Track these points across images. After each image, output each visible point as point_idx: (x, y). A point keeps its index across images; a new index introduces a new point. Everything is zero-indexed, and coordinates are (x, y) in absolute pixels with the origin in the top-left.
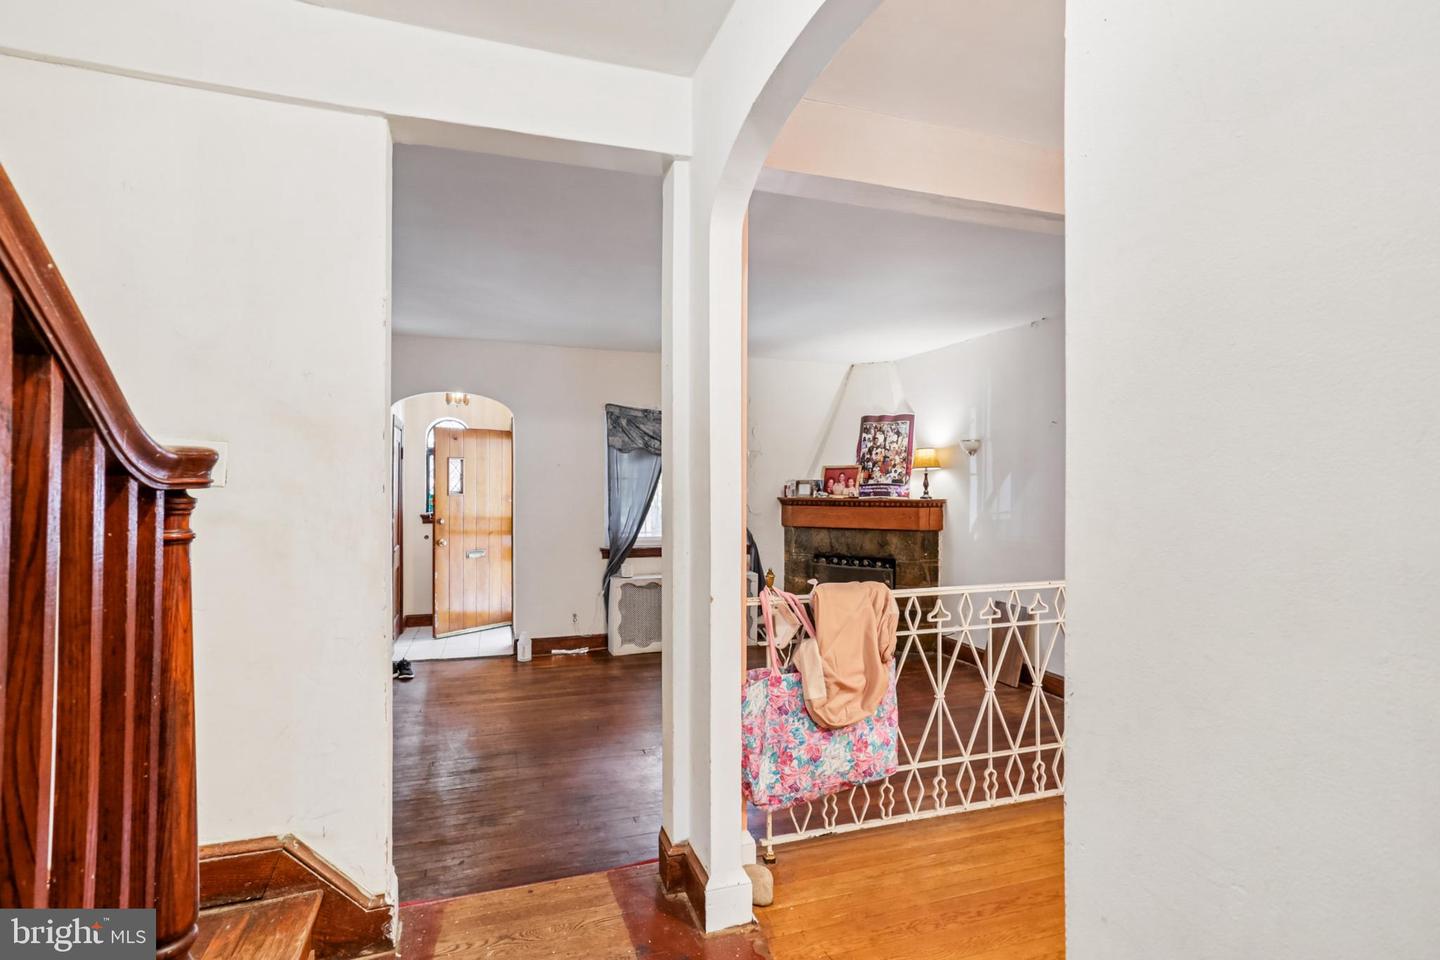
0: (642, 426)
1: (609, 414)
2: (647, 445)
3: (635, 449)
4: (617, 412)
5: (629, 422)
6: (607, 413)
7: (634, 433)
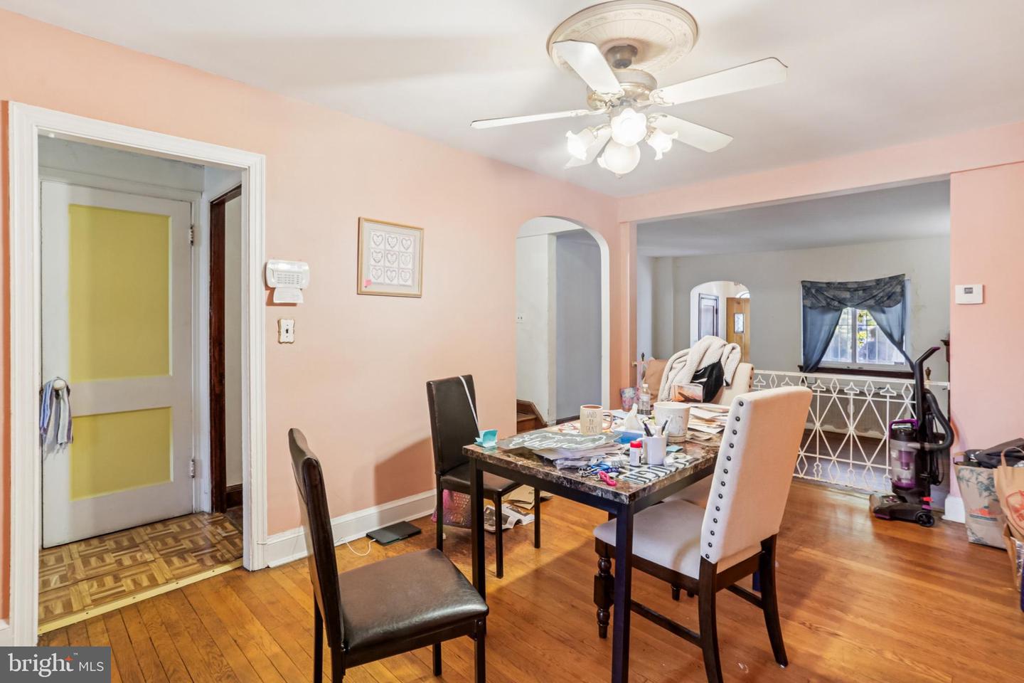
0: (825, 293)
1: (804, 287)
2: (828, 304)
3: (819, 307)
4: (809, 285)
5: (817, 291)
6: (803, 286)
7: (820, 297)
